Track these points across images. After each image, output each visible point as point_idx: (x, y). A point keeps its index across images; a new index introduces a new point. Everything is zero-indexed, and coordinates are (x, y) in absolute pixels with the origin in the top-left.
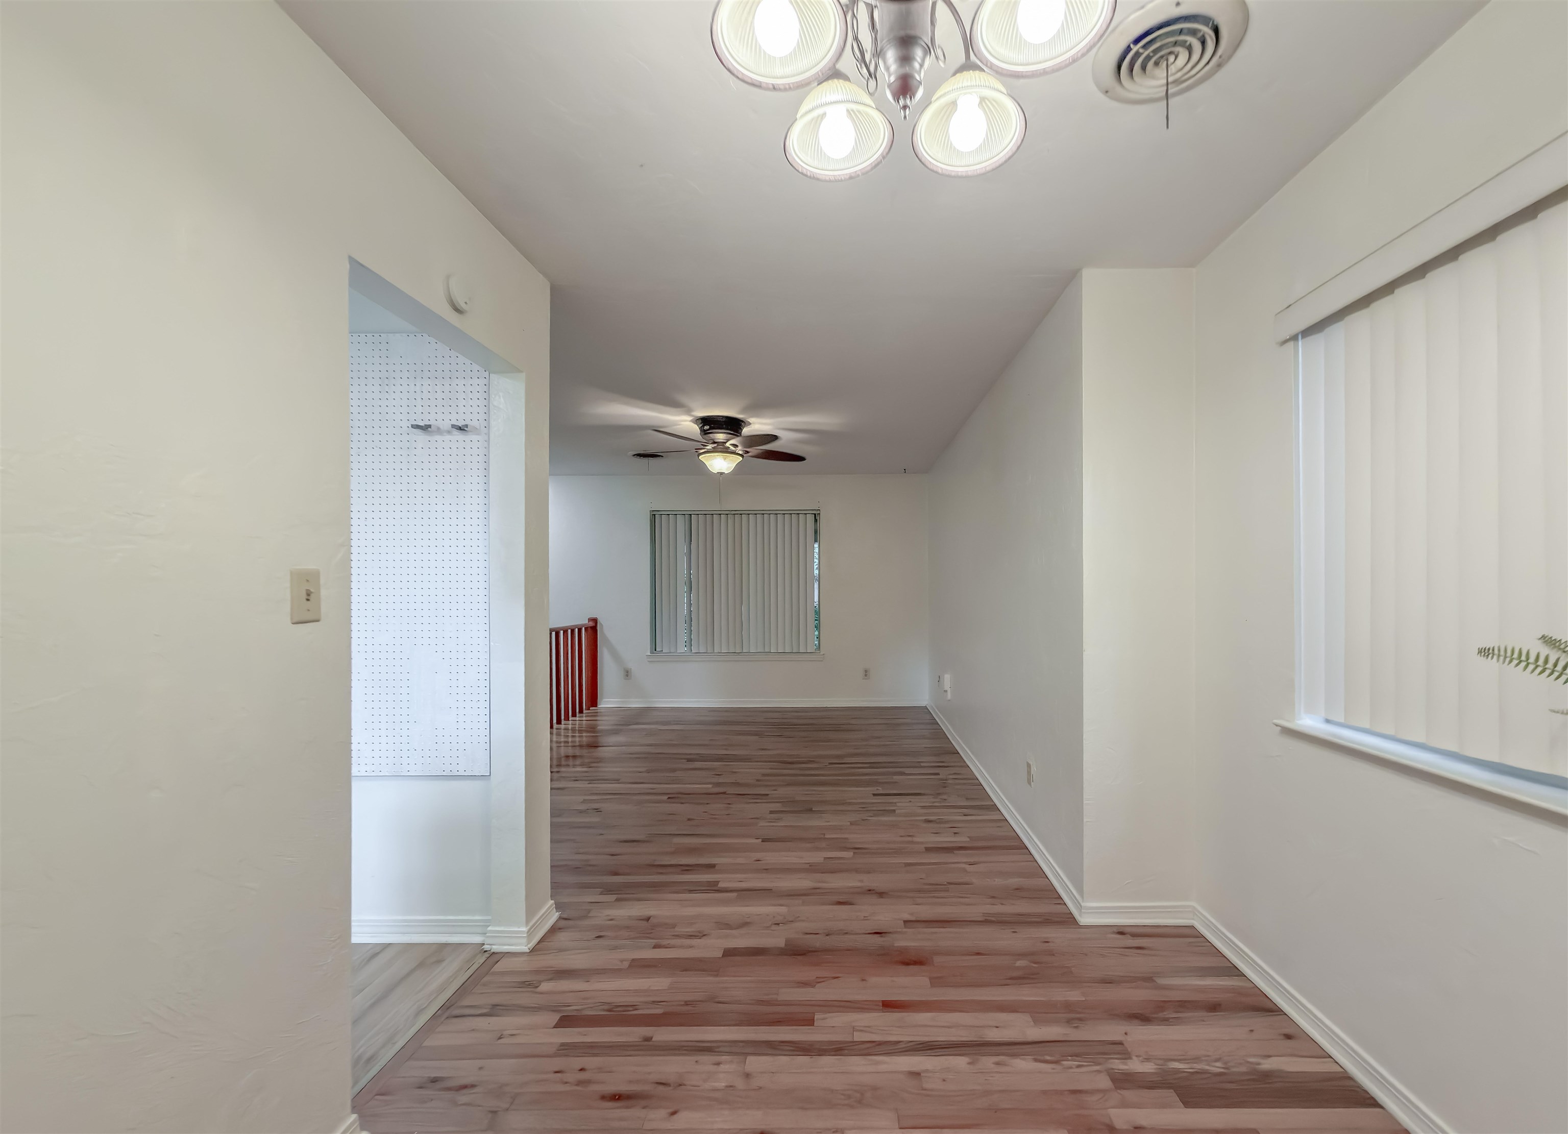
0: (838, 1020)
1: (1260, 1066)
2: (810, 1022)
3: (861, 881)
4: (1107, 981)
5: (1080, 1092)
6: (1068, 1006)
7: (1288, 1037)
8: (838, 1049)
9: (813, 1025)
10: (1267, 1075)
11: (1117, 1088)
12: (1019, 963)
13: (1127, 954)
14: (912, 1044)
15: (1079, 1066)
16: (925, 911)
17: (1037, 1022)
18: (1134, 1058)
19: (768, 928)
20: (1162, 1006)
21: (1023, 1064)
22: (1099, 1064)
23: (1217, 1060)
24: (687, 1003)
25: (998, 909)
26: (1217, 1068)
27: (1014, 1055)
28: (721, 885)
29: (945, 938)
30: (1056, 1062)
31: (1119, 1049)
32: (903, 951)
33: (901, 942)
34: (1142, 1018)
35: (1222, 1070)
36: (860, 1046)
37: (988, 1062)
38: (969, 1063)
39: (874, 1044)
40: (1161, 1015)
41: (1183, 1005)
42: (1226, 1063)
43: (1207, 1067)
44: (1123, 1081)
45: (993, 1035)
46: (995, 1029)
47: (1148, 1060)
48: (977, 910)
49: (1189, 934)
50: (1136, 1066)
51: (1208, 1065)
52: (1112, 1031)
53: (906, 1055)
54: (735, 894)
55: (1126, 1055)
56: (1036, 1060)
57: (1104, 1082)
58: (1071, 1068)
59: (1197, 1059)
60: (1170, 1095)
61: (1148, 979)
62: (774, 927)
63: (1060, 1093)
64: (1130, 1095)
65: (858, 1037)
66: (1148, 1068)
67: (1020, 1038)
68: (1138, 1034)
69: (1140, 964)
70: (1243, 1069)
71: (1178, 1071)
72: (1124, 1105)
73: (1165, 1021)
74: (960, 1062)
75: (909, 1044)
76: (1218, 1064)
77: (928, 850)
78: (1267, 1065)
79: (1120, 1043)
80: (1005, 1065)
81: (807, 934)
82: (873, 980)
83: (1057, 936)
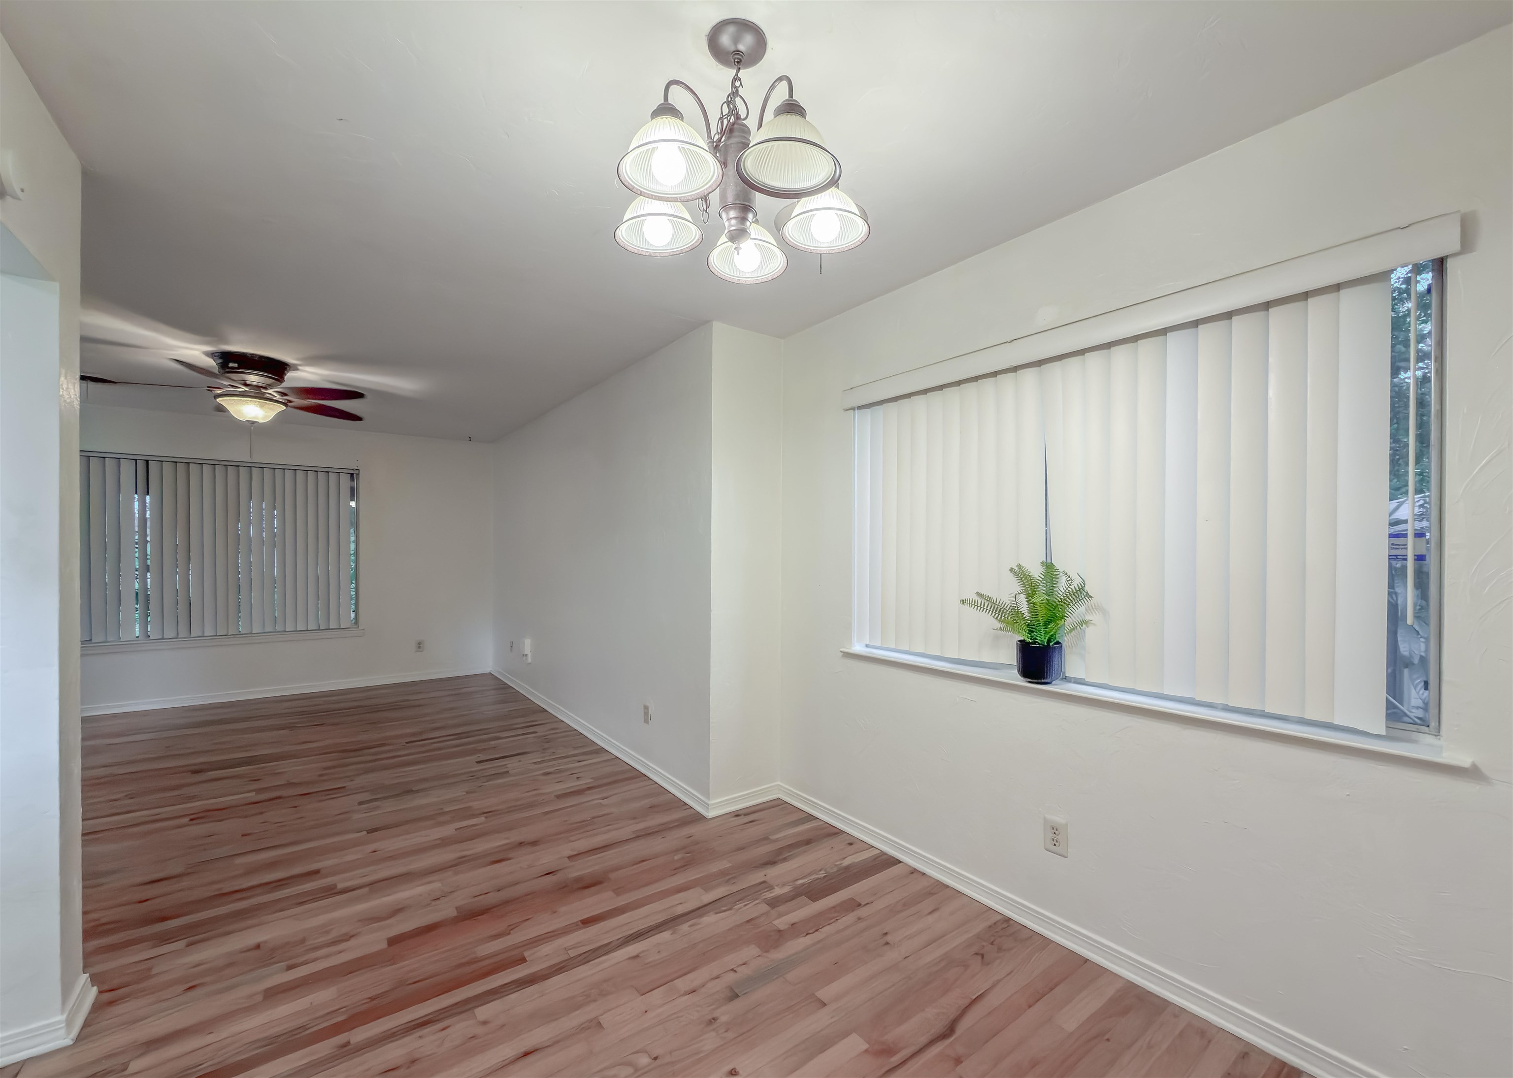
0: (546, 949)
1: (842, 865)
2: (523, 960)
3: (507, 838)
4: (741, 849)
5: (752, 919)
6: (723, 873)
7: (851, 844)
8: (560, 969)
9: (526, 961)
10: (847, 868)
11: (773, 908)
12: (676, 858)
13: (745, 828)
14: (621, 940)
15: (745, 905)
16: (583, 844)
17: (707, 890)
18: (776, 887)
19: (428, 905)
20: (780, 851)
21: (710, 919)
22: (757, 899)
23: (820, 870)
24: (372, 999)
25: (642, 826)
26: (822, 874)
27: (701, 916)
28: (340, 886)
29: (611, 858)
30: (730, 909)
31: (765, 885)
32: (578, 879)
33: (574, 874)
34: (771, 863)
35: (825, 875)
36: (578, 959)
37: (685, 927)
38: (671, 934)
39: (590, 952)
40: (781, 857)
41: (791, 847)
42: (825, 870)
43: (817, 876)
44: (774, 903)
45: (680, 910)
46: (680, 906)
47: (784, 885)
48: (628, 830)
49: (778, 804)
50: (778, 891)
51: (817, 875)
52: (757, 877)
53: (621, 949)
54: (366, 890)
55: (771, 888)
56: (717, 913)
57: (765, 908)
58: (741, 908)
59: (810, 874)
60: (804, 898)
61: (766, 839)
62: (434, 903)
63: (741, 924)
64: (782, 908)
65: (573, 953)
66: (786, 889)
67: (699, 904)
68: (773, 873)
69: (755, 831)
70: (835, 870)
71: (803, 884)
72: (780, 915)
73: (785, 860)
74: (666, 935)
75: (619, 941)
76: (821, 872)
77: (559, 797)
78: (846, 862)
79: (764, 882)
80: (698, 924)
81: (476, 896)
82: (563, 909)
83: (695, 830)
